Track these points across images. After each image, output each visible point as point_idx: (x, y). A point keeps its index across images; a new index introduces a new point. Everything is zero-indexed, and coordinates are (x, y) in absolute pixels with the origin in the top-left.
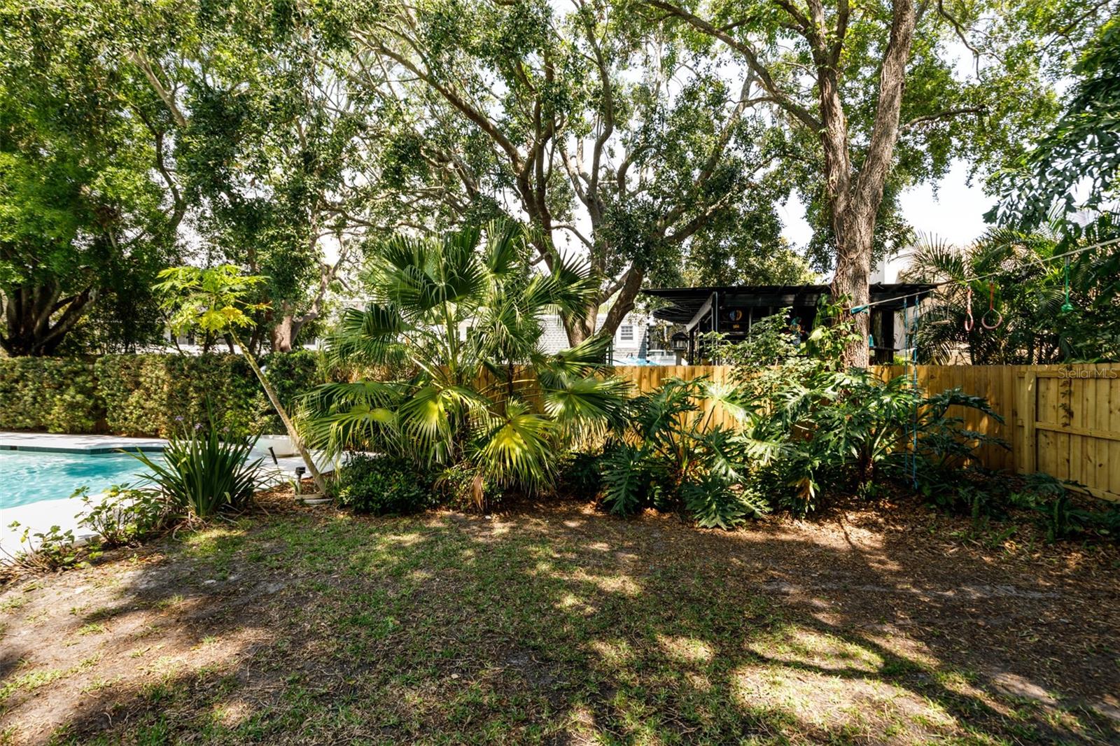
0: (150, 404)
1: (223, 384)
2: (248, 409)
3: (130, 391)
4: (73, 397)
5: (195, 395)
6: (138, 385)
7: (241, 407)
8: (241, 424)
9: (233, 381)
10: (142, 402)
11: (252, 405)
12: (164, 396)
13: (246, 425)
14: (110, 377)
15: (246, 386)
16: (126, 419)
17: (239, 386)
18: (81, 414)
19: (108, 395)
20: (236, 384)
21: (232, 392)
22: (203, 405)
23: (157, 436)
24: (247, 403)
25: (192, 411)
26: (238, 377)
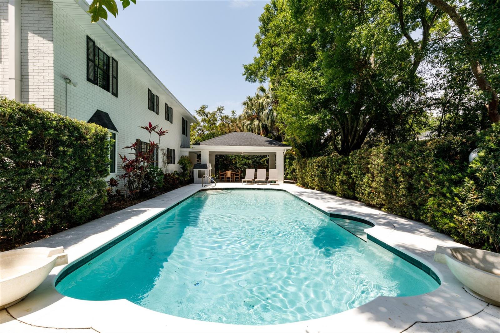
0: (374, 185)
1: (425, 169)
2: (453, 199)
3: (364, 174)
4: (343, 177)
5: (402, 179)
6: (368, 171)
7: (444, 195)
8: (445, 215)
9: (437, 166)
10: (370, 182)
11: (457, 195)
12: (382, 179)
13: (451, 217)
14: (355, 165)
15: (451, 172)
16: (362, 193)
17: (442, 172)
18: (346, 187)
19: (355, 176)
20: (440, 169)
21: (434, 178)
22: (410, 189)
23: (380, 209)
24: (451, 192)
25: (401, 193)
26: (441, 162)
